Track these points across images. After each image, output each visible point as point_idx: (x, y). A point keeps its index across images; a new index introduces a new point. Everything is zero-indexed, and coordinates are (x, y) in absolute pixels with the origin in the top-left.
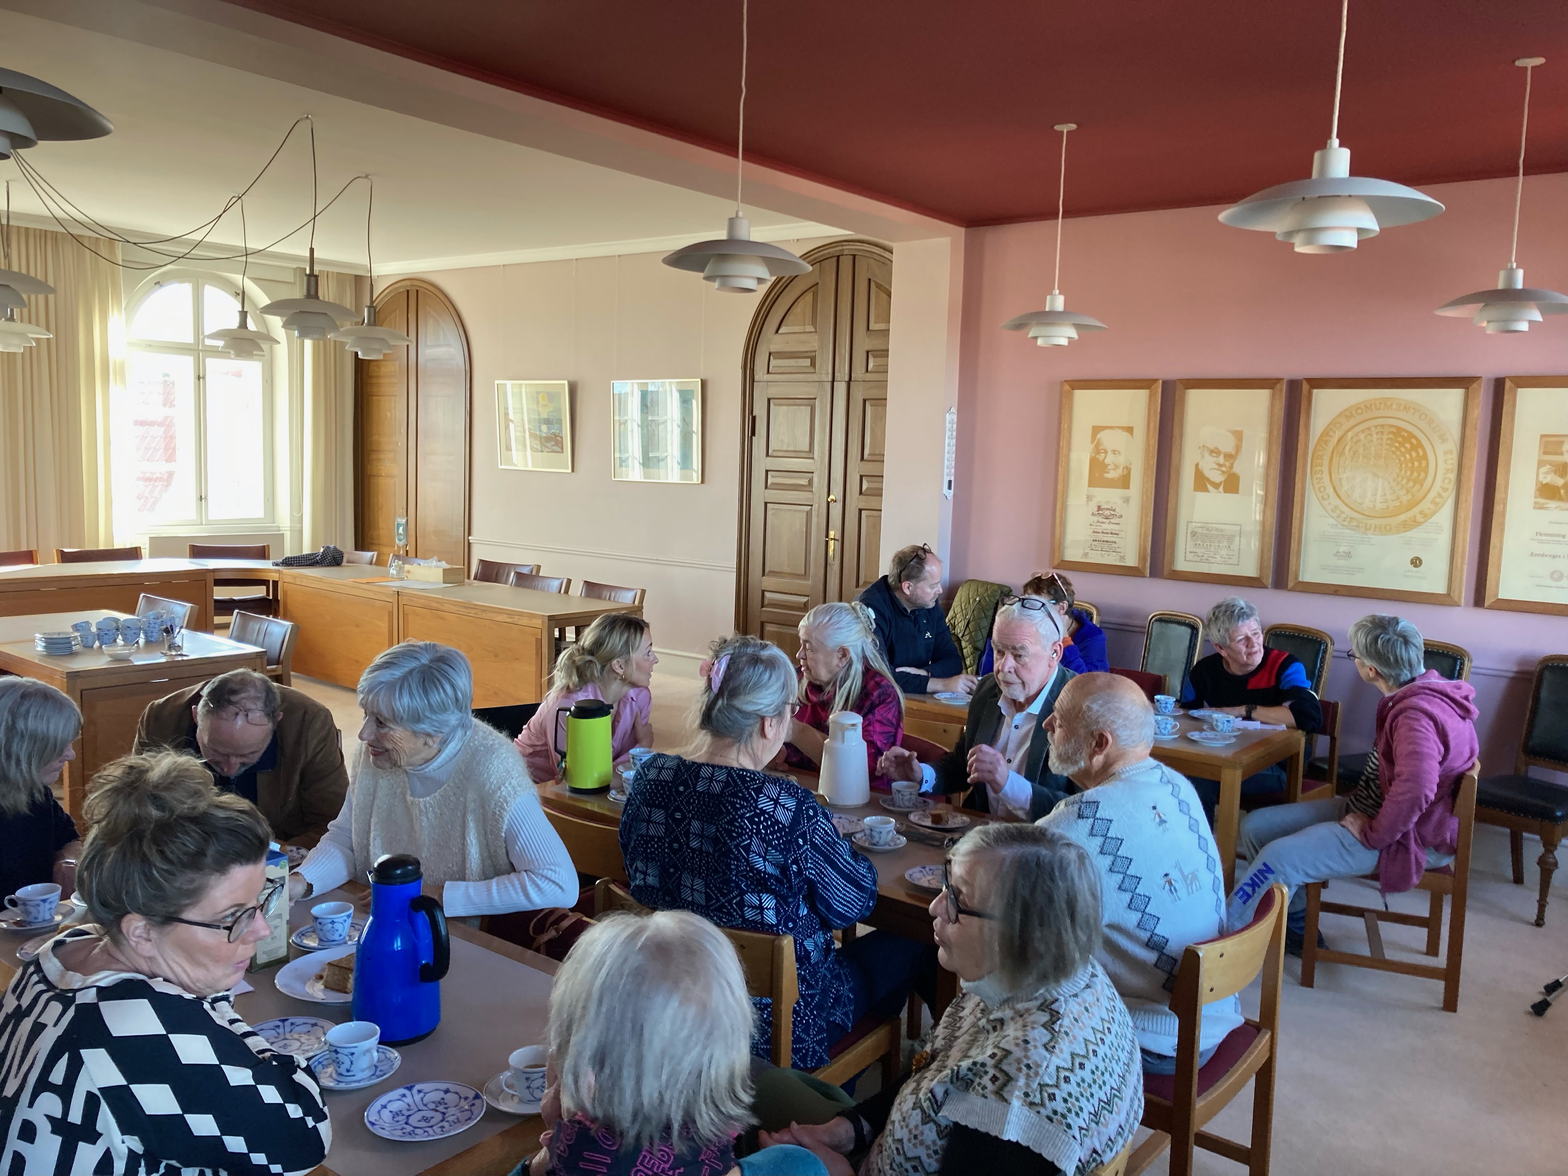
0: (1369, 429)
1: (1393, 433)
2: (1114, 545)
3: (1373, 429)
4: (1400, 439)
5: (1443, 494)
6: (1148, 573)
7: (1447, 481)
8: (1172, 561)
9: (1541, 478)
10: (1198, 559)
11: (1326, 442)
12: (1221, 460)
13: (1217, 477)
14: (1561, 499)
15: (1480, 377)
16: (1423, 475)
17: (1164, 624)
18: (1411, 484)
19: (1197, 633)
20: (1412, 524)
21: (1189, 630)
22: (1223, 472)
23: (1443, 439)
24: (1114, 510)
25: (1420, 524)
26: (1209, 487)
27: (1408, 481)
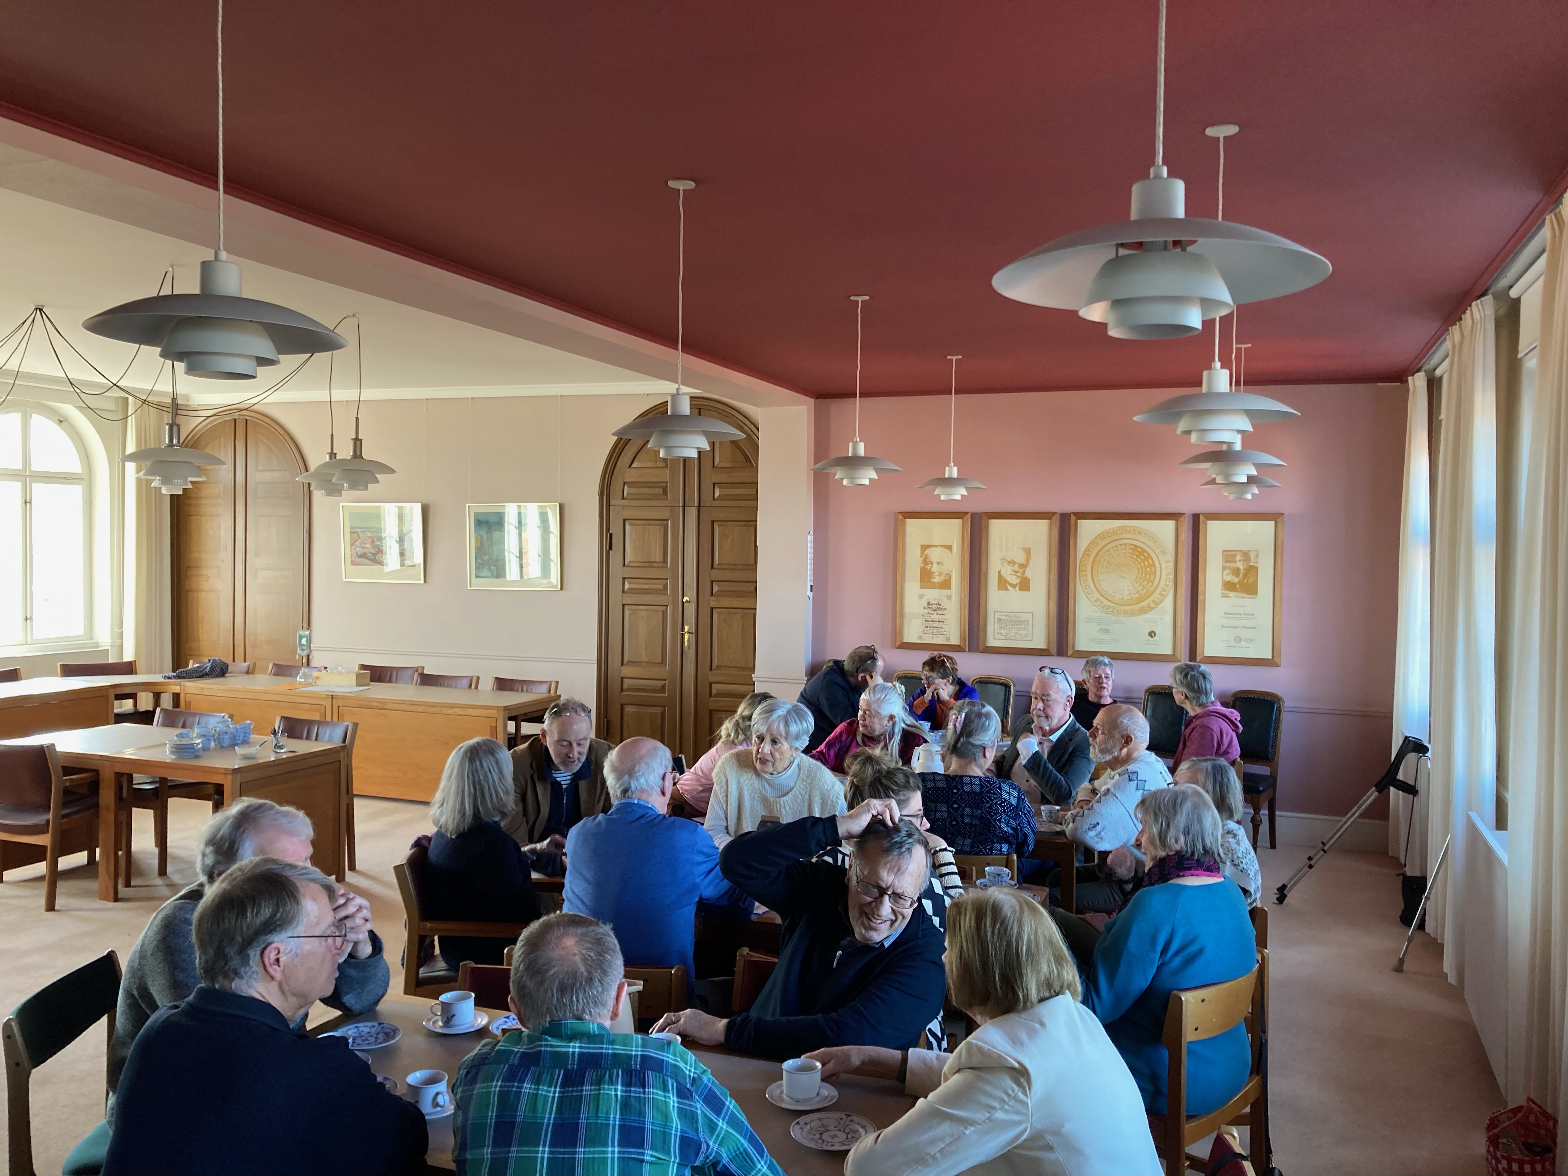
0: (1116, 546)
1: (1132, 549)
2: (941, 630)
3: (1119, 546)
4: (1137, 553)
5: (1166, 589)
6: (967, 649)
7: (1168, 580)
8: (985, 641)
9: (1225, 578)
10: (1004, 638)
11: (1088, 555)
12: (1016, 568)
13: (1014, 580)
14: (1237, 591)
15: (1183, 514)
16: (1153, 576)
17: (983, 685)
18: (1145, 583)
19: (1010, 691)
20: (1149, 609)
21: (1003, 688)
22: (1018, 576)
23: (1164, 553)
24: (940, 605)
25: (1153, 609)
26: (1009, 587)
27: (1144, 580)
